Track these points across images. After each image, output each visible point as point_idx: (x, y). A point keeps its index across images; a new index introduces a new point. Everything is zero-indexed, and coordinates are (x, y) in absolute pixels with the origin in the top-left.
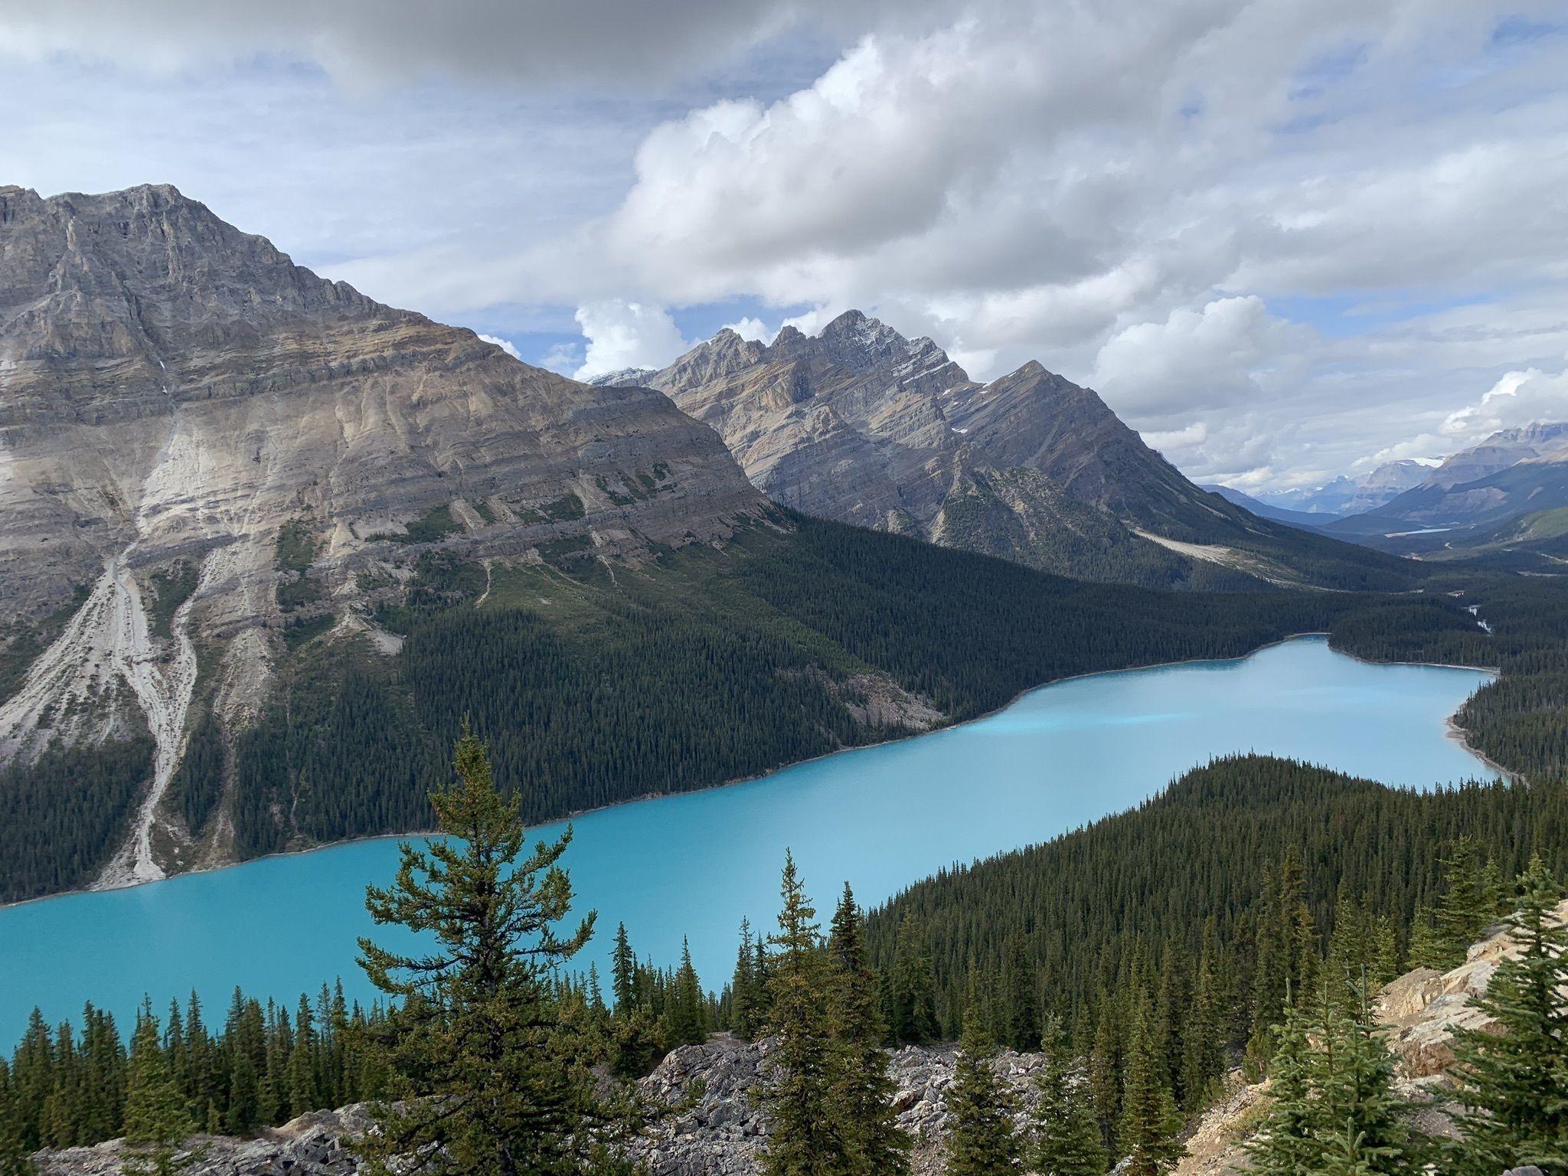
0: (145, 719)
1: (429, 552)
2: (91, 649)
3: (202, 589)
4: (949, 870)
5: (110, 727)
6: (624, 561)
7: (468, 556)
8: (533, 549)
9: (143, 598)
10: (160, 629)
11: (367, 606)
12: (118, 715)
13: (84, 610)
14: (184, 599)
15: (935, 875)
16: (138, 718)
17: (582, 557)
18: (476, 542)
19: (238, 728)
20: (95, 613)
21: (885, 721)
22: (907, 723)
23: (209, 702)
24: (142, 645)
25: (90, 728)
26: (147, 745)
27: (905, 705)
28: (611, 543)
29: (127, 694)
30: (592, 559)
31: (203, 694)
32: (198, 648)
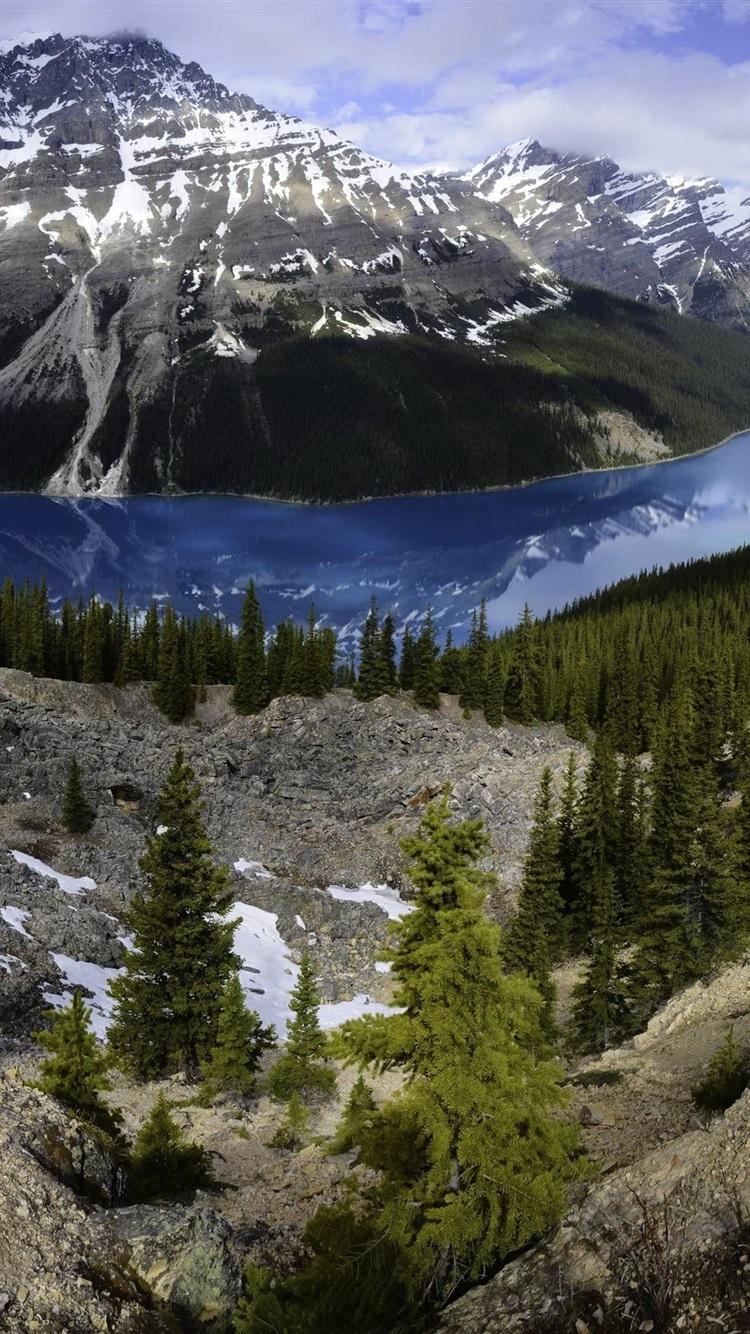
0: (84, 386)
1: (284, 290)
2: (59, 336)
3: (129, 304)
4: (650, 571)
5: (63, 389)
6: (427, 308)
7: (311, 295)
8: (359, 294)
9: (93, 306)
10: (101, 329)
11: (236, 326)
12: (70, 382)
13: (59, 309)
14: (118, 309)
15: (637, 574)
16: (80, 385)
17: (396, 303)
18: (318, 286)
19: (141, 402)
20: (66, 311)
21: (622, 450)
22: (640, 454)
23: (124, 381)
24: (90, 336)
25: (53, 388)
26: (82, 404)
27: (639, 439)
28: (419, 293)
29: (77, 370)
30: (403, 304)
31: (122, 375)
32: (123, 343)
